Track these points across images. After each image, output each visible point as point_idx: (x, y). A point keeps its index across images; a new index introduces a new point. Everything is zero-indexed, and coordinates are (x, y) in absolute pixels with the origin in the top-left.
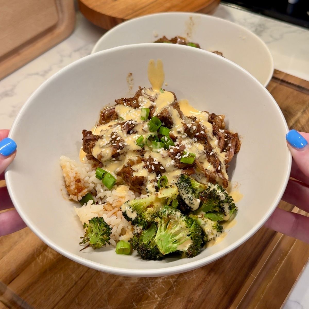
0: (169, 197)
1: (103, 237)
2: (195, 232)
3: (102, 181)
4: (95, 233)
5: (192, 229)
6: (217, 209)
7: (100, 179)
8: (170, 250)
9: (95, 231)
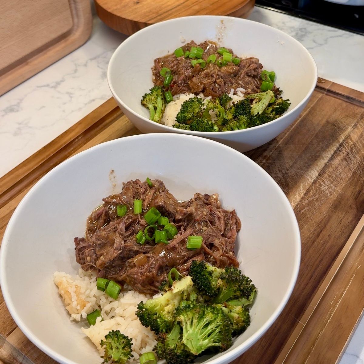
0: (184, 289)
1: (125, 350)
2: (223, 321)
3: (106, 292)
4: (116, 348)
5: (220, 319)
6: (238, 293)
7: (103, 290)
8: (202, 348)
9: (114, 345)
